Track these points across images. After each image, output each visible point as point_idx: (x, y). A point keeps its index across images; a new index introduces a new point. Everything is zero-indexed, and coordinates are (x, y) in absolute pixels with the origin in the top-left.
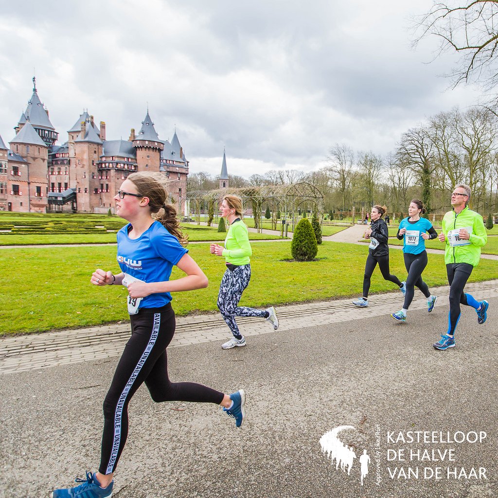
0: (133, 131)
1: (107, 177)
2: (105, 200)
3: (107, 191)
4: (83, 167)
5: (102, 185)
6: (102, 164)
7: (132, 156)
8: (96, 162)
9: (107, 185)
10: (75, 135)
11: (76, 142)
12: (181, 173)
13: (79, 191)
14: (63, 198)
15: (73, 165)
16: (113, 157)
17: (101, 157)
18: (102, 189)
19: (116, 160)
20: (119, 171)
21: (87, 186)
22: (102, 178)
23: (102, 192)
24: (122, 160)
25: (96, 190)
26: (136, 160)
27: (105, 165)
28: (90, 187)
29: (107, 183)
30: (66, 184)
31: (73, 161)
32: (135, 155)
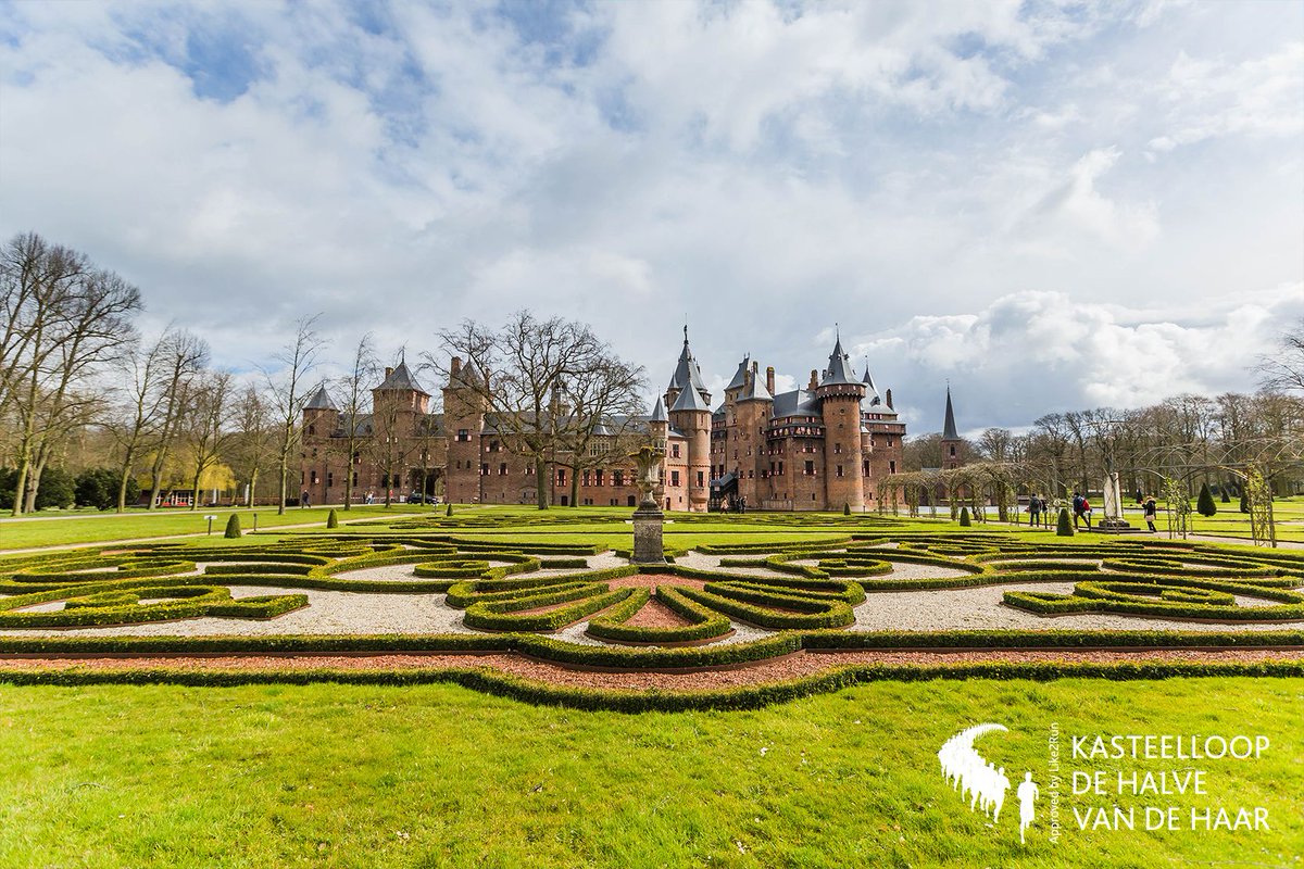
0: (814, 373)
1: (780, 451)
2: (777, 488)
3: (780, 473)
4: (747, 439)
5: (773, 464)
6: (773, 431)
7: (815, 414)
8: (765, 429)
9: (780, 463)
10: (734, 394)
11: (738, 403)
12: (892, 434)
13: (742, 476)
14: (721, 487)
15: (731, 438)
16: (788, 418)
17: (771, 421)
18: (773, 469)
19: (794, 421)
20: (799, 439)
21: (753, 468)
22: (772, 453)
23: (773, 474)
24: (803, 421)
25: (765, 473)
26: (822, 419)
27: (778, 432)
28: (757, 468)
29: (781, 460)
30: (721, 466)
31: (731, 431)
32: (821, 411)
